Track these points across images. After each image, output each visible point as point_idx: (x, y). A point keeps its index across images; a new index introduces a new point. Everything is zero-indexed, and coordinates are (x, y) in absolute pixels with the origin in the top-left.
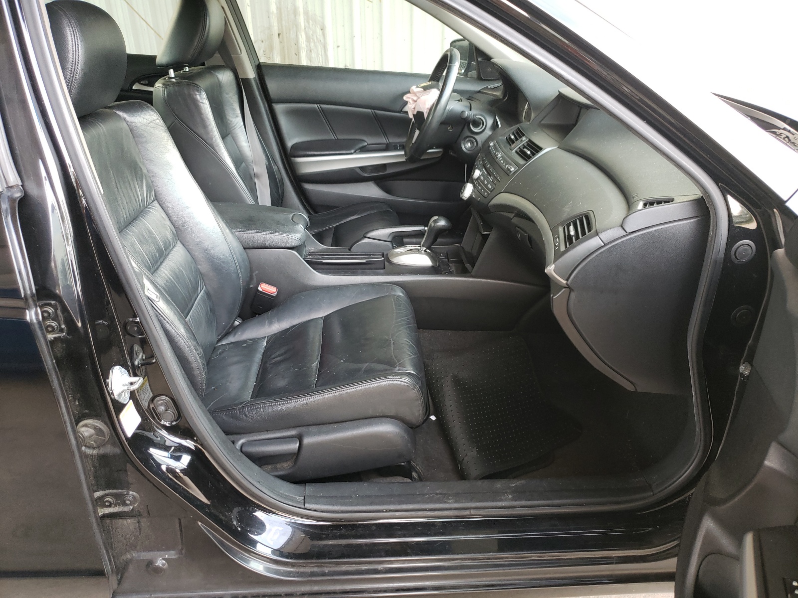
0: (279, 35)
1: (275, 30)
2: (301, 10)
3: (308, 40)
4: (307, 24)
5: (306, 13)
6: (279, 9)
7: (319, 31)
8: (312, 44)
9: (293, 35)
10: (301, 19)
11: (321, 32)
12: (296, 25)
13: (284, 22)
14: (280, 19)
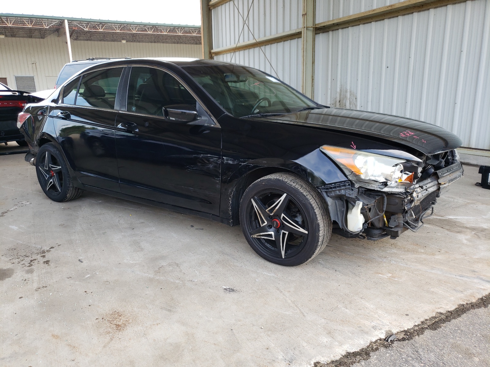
0: (339, 101)
1: (338, 99)
2: (349, 90)
3: (350, 104)
4: (350, 96)
5: (351, 92)
6: (341, 90)
7: (355, 99)
8: (351, 106)
9: (344, 102)
10: (348, 95)
11: (355, 100)
12: (346, 97)
13: (342, 96)
14: (340, 95)
